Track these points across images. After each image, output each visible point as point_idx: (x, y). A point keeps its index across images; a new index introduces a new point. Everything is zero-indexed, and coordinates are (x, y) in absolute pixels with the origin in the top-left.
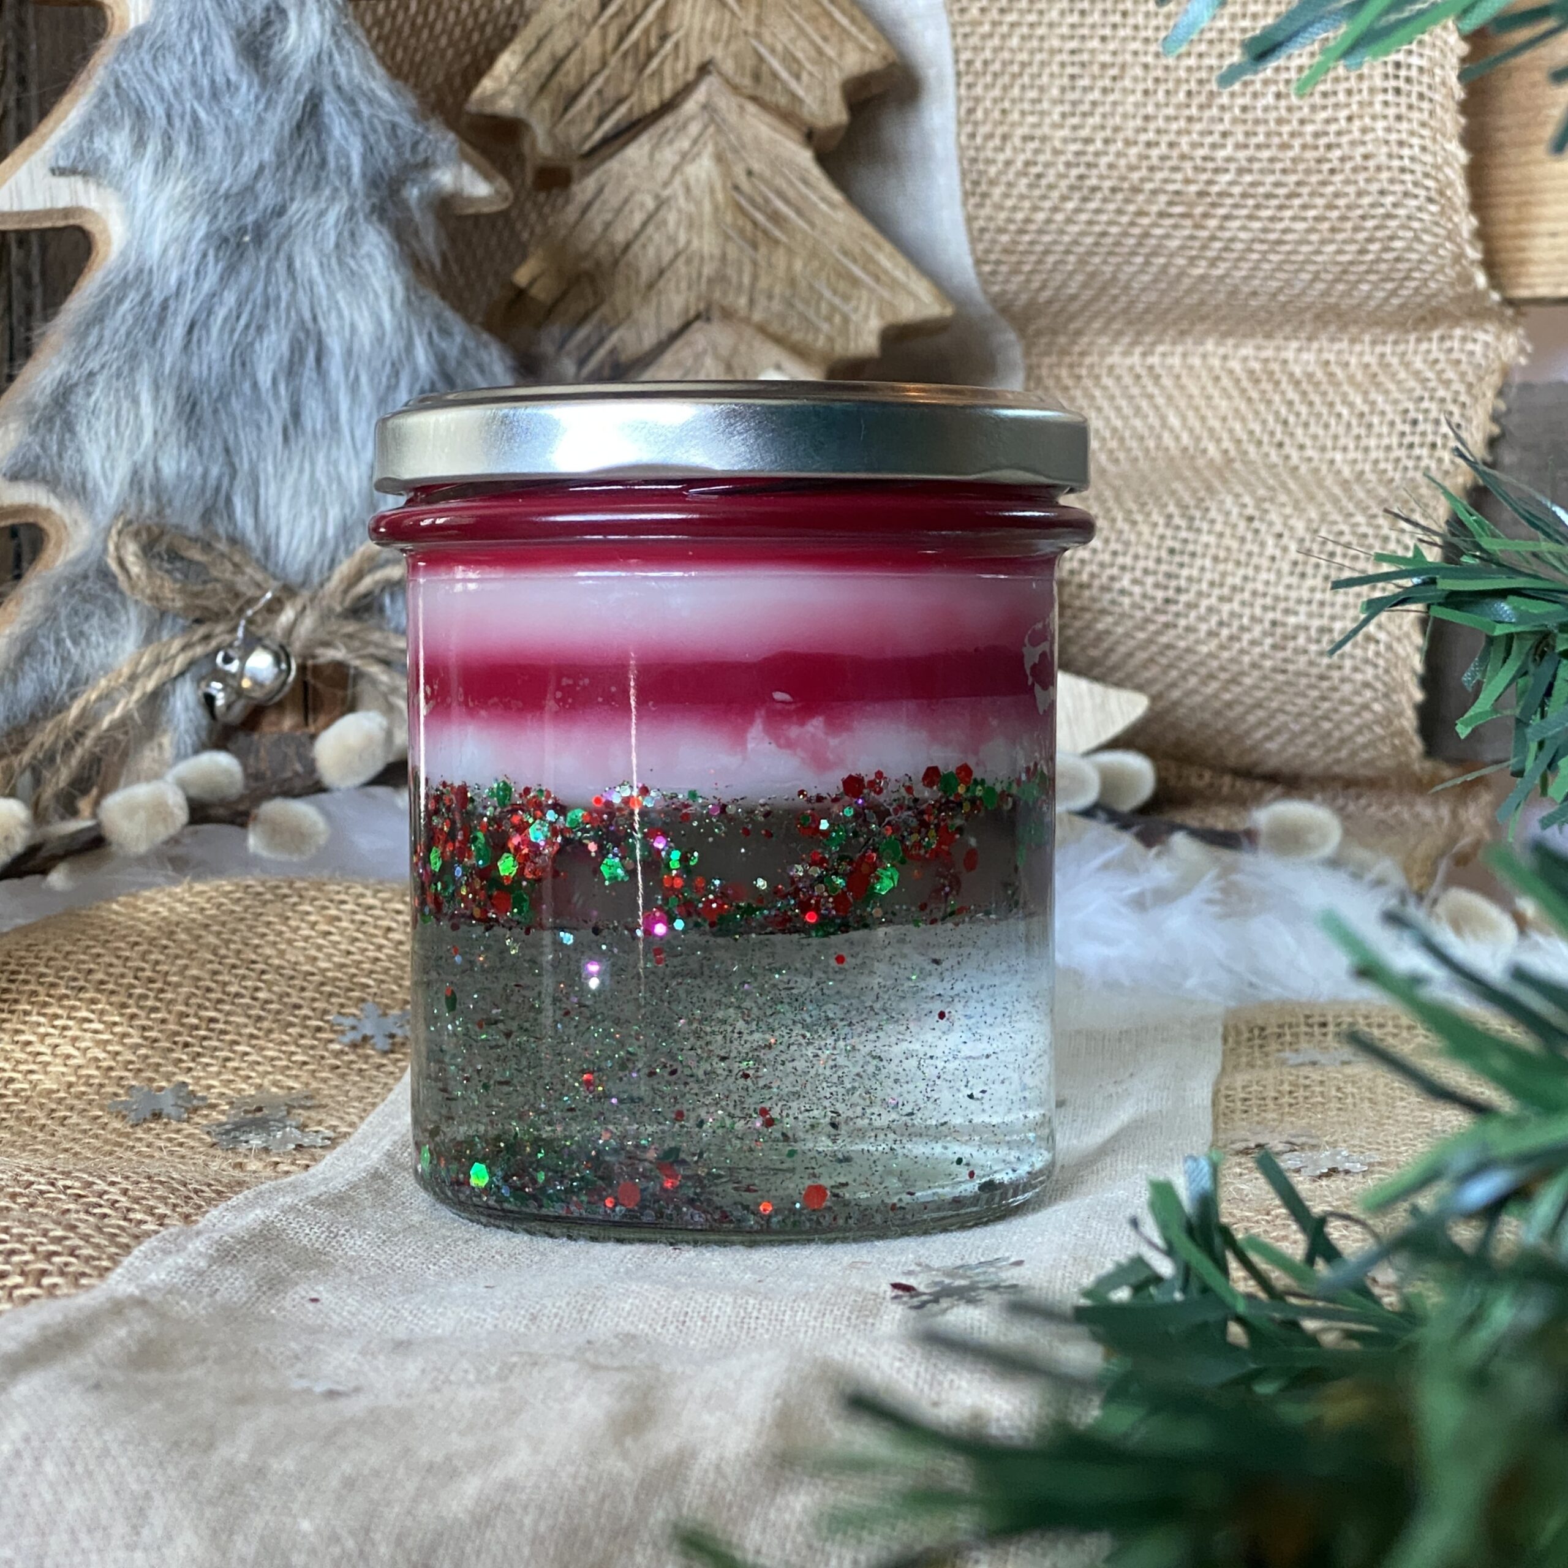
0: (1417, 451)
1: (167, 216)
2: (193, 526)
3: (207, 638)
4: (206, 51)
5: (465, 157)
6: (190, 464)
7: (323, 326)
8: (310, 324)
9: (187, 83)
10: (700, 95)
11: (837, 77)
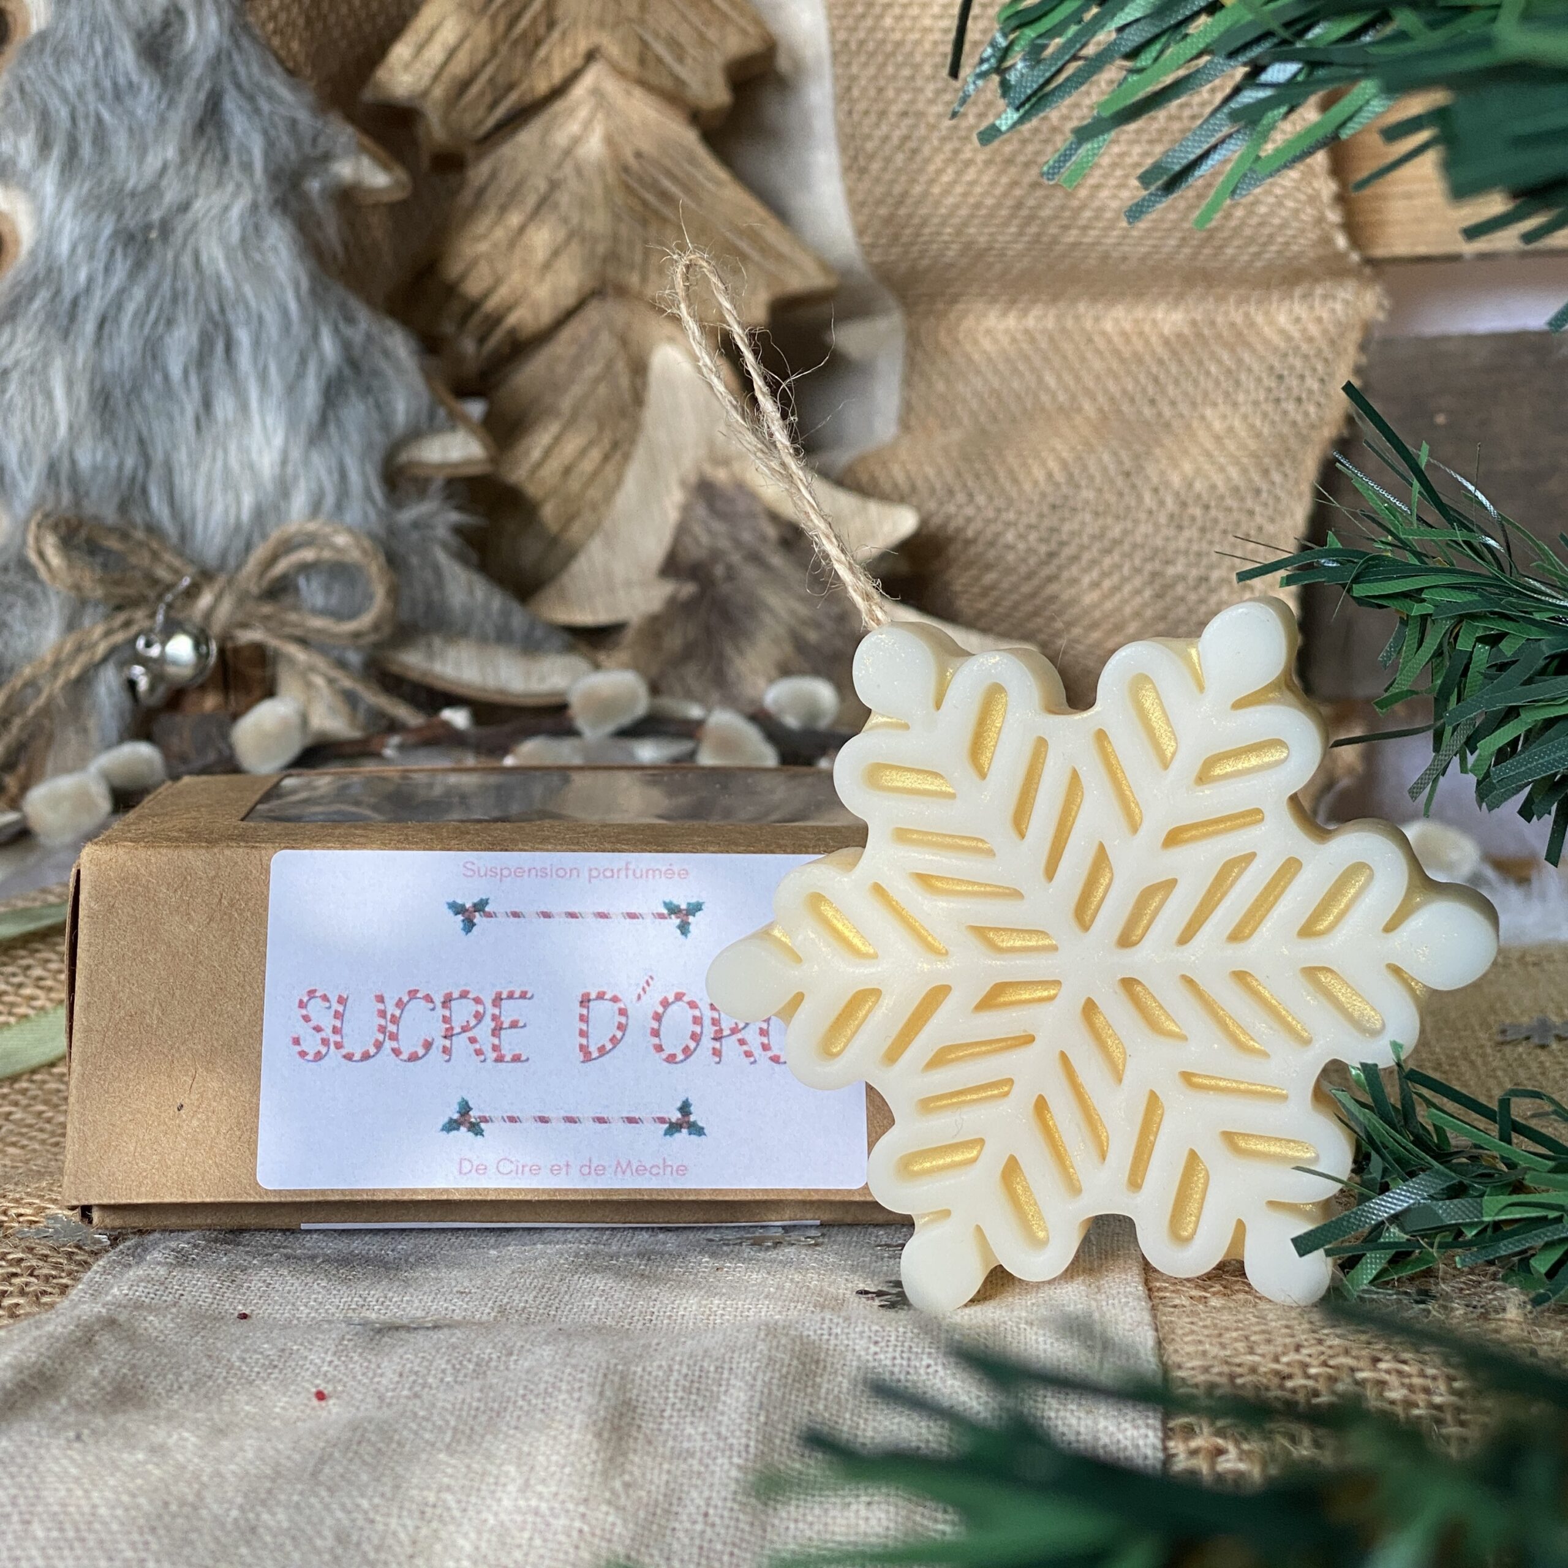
0: (1284, 405)
1: (75, 215)
2: (110, 515)
3: (127, 624)
4: (108, 53)
5: (363, 149)
6: (106, 456)
7: (231, 316)
8: (218, 317)
9: (89, 86)
10: (588, 80)
11: (718, 59)
